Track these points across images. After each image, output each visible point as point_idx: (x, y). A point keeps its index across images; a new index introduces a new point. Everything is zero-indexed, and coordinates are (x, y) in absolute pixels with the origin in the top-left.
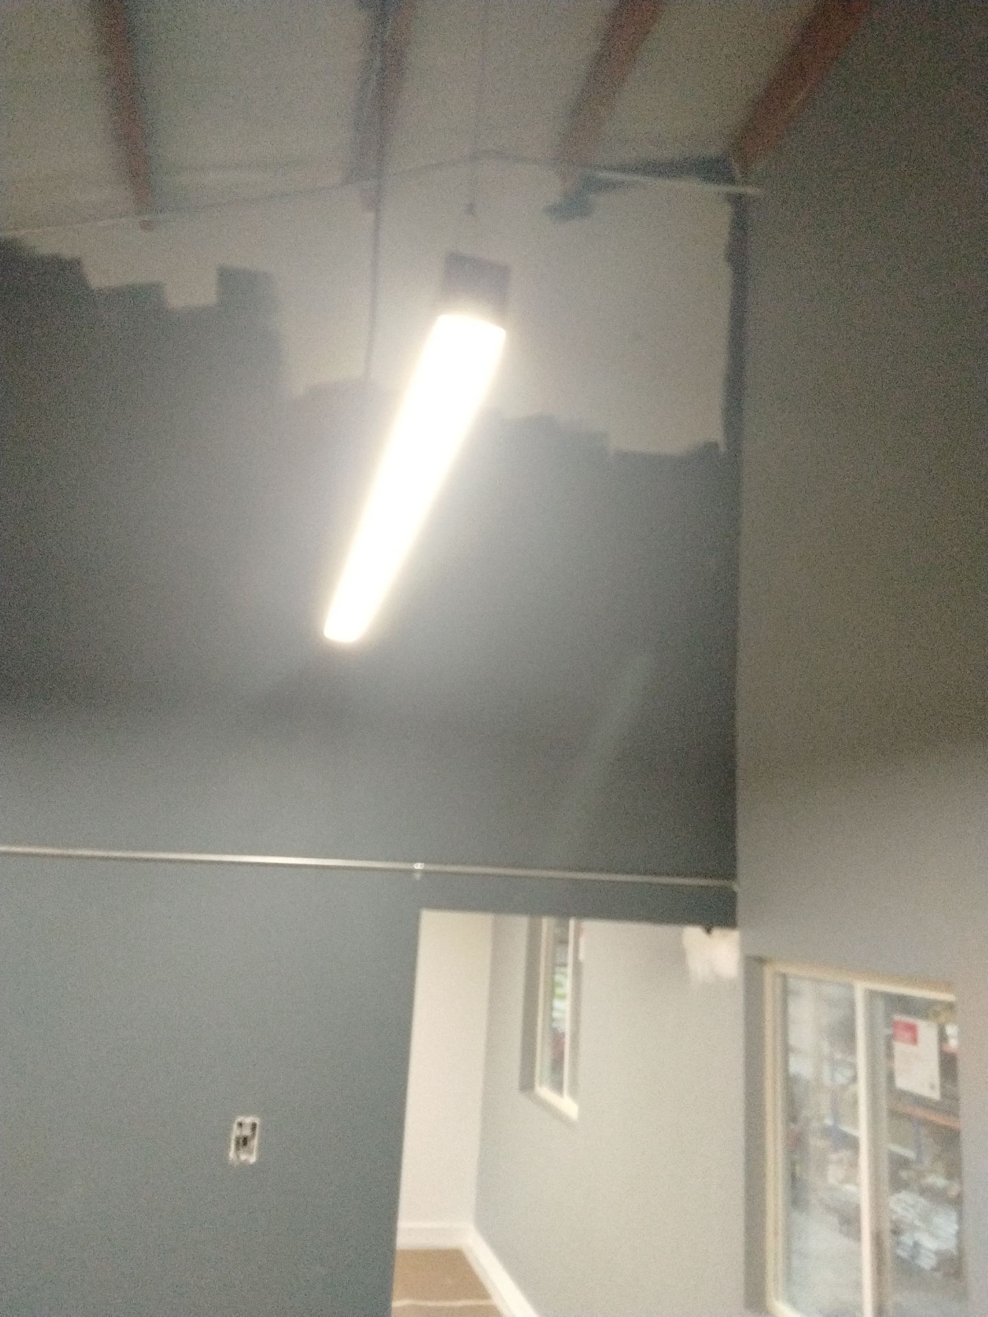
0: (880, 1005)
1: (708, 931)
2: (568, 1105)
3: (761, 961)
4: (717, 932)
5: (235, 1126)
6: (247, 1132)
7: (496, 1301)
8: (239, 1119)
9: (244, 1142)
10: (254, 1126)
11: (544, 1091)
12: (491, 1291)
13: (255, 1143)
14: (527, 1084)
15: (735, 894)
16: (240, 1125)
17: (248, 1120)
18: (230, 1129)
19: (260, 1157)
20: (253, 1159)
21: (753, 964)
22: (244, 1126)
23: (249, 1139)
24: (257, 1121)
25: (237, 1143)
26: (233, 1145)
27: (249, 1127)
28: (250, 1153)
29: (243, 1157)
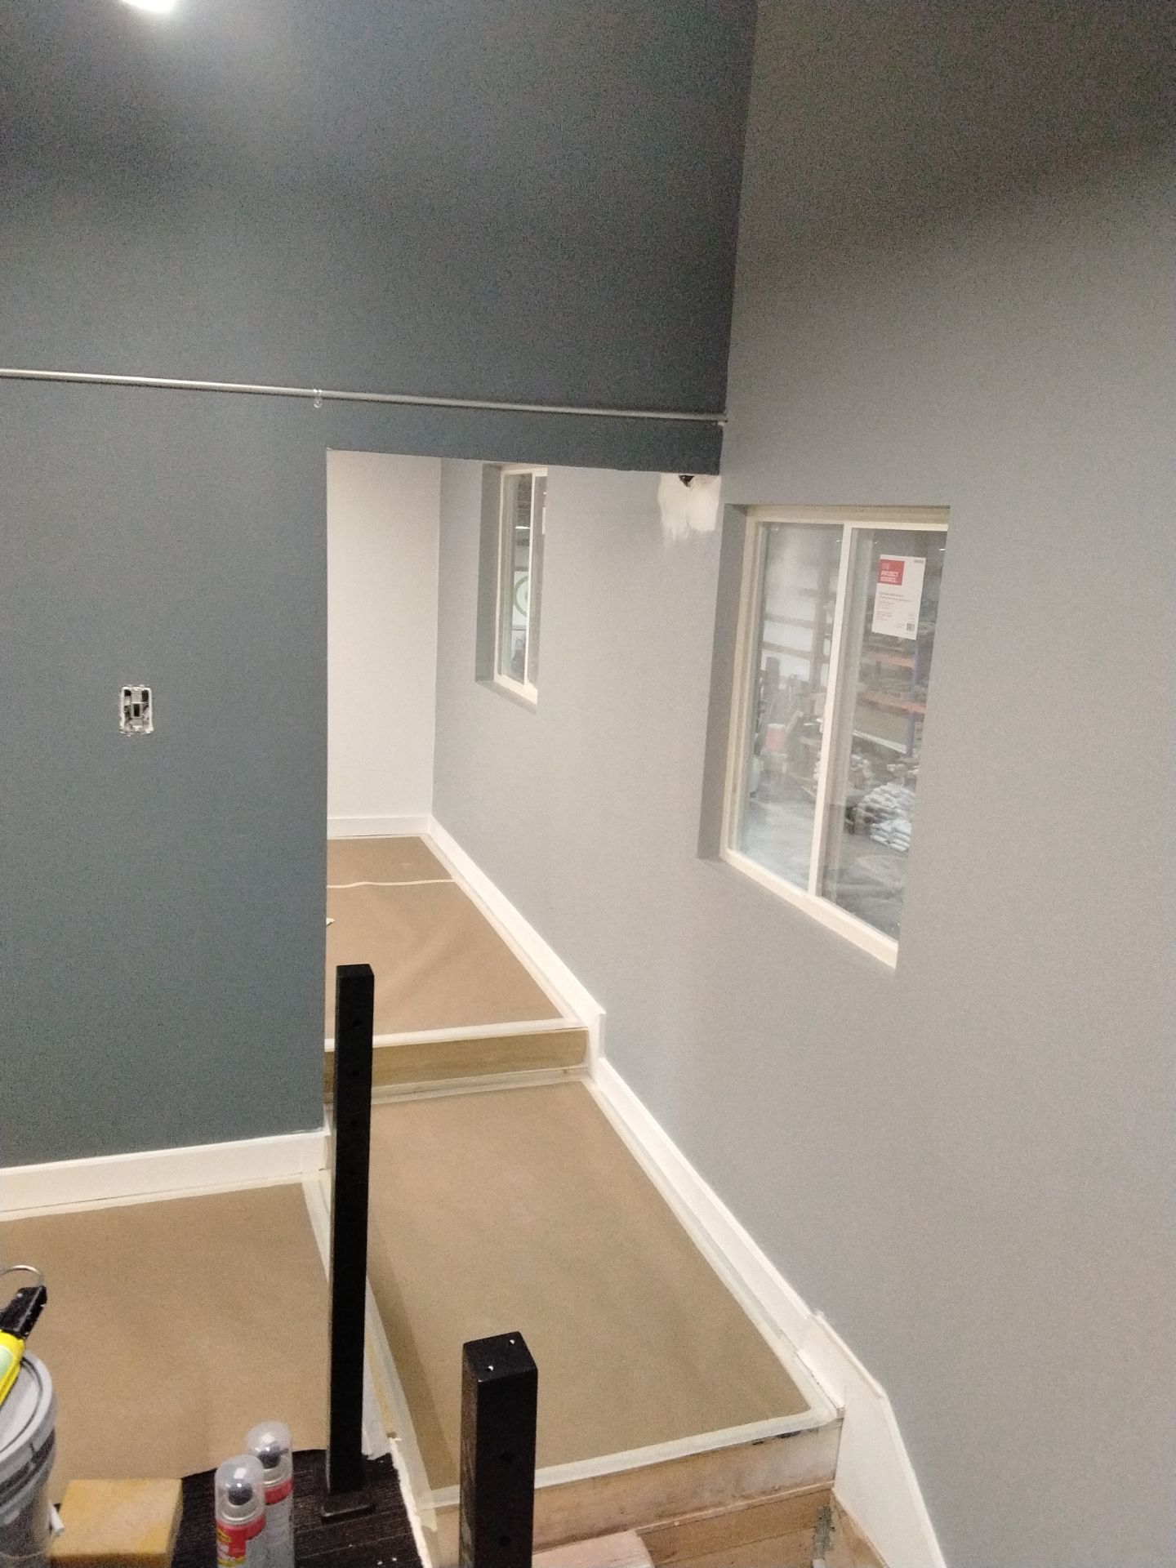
0: (869, 544)
1: (687, 480)
2: (528, 691)
3: (744, 509)
4: (697, 479)
5: (122, 695)
6: (137, 700)
7: (456, 879)
8: (125, 688)
9: (136, 711)
10: (145, 695)
11: (504, 680)
12: (448, 867)
13: (150, 712)
14: (484, 674)
15: (720, 432)
16: (128, 693)
17: (137, 689)
18: (115, 700)
19: (154, 725)
20: (150, 729)
21: (735, 513)
22: (133, 696)
23: (141, 708)
24: (148, 689)
25: (128, 714)
26: (123, 715)
27: (140, 696)
28: (145, 723)
29: (137, 728)
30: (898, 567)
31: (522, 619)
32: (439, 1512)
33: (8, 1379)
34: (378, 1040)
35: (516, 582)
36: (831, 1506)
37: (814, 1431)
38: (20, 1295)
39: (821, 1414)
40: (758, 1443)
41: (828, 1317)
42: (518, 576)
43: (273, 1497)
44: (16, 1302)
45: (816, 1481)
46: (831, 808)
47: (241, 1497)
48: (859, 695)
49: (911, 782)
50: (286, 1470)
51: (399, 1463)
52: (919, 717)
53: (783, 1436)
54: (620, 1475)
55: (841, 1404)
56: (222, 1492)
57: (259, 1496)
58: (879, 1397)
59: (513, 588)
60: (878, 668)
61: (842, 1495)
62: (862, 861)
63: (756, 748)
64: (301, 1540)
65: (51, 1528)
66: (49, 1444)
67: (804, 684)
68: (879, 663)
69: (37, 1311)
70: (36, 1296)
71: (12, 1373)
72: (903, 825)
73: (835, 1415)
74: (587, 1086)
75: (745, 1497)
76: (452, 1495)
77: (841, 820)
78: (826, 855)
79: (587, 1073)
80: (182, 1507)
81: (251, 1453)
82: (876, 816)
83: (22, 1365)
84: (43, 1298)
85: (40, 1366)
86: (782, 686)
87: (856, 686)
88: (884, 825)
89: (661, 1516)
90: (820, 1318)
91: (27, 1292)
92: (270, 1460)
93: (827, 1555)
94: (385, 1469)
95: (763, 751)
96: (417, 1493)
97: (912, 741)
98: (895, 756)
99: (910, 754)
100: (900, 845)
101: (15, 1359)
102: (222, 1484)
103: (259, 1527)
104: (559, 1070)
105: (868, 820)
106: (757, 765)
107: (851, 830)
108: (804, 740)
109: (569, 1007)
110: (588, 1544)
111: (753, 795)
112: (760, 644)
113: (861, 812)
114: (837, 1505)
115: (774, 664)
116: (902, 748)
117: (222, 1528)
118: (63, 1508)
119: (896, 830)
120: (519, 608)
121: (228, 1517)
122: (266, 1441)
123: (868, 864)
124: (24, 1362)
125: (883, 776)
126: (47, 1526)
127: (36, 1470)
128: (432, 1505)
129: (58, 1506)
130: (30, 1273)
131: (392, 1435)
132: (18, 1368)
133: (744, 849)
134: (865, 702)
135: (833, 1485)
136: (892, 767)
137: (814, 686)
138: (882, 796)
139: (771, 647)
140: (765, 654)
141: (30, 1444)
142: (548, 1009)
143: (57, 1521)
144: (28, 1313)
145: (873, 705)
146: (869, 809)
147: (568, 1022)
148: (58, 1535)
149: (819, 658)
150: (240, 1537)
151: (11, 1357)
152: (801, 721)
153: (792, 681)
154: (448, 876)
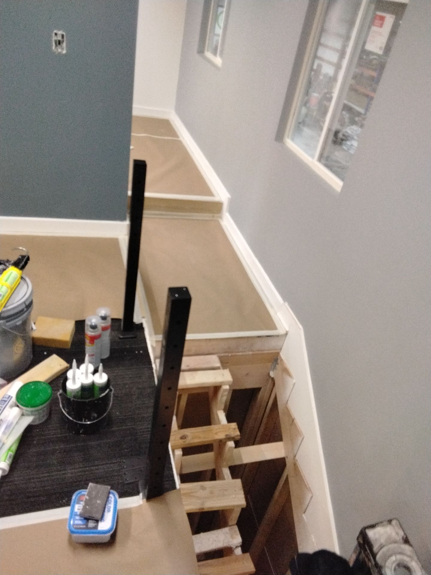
2: (218, 61)
5: (54, 35)
6: (60, 38)
7: (181, 139)
8: (55, 31)
9: (59, 43)
10: (63, 36)
11: (208, 54)
12: (178, 133)
13: (64, 45)
14: (201, 51)
16: (56, 34)
17: (60, 33)
18: (51, 36)
19: (67, 50)
20: (64, 52)
22: (58, 35)
23: (61, 42)
24: (64, 33)
25: (56, 43)
26: (54, 44)
27: (61, 36)
28: (63, 49)
29: (60, 50)
30: (382, 19)
31: (219, 31)
32: (157, 341)
33: (16, 283)
34: (147, 194)
35: (218, 13)
36: (279, 358)
37: (278, 336)
38: (20, 257)
39: (281, 331)
40: (259, 337)
41: (289, 304)
42: (220, 10)
43: (104, 329)
44: (19, 259)
45: (276, 350)
46: (329, 130)
47: (94, 327)
48: (351, 85)
49: (362, 126)
50: (108, 323)
51: (145, 326)
52: (372, 98)
53: (268, 336)
54: (214, 340)
55: (287, 329)
56: (87, 325)
57: (100, 328)
58: (300, 329)
59: (217, 15)
60: (362, 75)
61: (282, 355)
62: (337, 153)
63: (305, 104)
64: (113, 342)
65: (32, 329)
66: (31, 303)
67: (330, 78)
68: (362, 73)
69: (26, 263)
70: (26, 258)
71: (18, 281)
72: (355, 144)
73: (285, 332)
74: (220, 222)
75: (252, 351)
76: (160, 337)
77: (331, 137)
78: (323, 148)
79: (221, 217)
80: (75, 330)
81: (98, 315)
82: (346, 138)
83: (21, 279)
84: (28, 259)
85: (28, 280)
86: (321, 77)
87: (351, 81)
88: (348, 143)
89: (225, 352)
90: (286, 304)
91: (23, 257)
92: (104, 318)
93: (275, 370)
94: (140, 327)
95: (308, 105)
96: (150, 335)
97: (367, 110)
98: (359, 114)
99: (365, 114)
100: (352, 152)
101: (19, 276)
102: (88, 323)
103: (98, 337)
104: (211, 215)
105: (342, 140)
106: (304, 110)
107: (335, 142)
108: (325, 102)
109: (218, 194)
110: (202, 357)
111: (300, 123)
112: (315, 57)
113: (340, 135)
114: (280, 357)
115: (320, 66)
116: (362, 111)
117: (87, 335)
118: (36, 324)
119: (352, 145)
120: (219, 25)
121: (89, 332)
122: (103, 313)
123: (338, 155)
124: (22, 278)
125: (353, 122)
126: (31, 328)
127: (27, 310)
128: (154, 339)
129: (35, 323)
130: (23, 250)
131: (143, 317)
132: (20, 279)
133: (293, 139)
134: (353, 89)
135: (280, 352)
136: (357, 119)
137: (334, 79)
138: (351, 130)
139: (320, 59)
140: (317, 62)
141: (25, 302)
142: (209, 193)
143: (34, 327)
144: (23, 263)
145: (356, 91)
146: (344, 135)
147: (216, 199)
148: (34, 330)
149: (338, 67)
150: (93, 339)
151: (18, 276)
152: (326, 93)
153: (326, 75)
154: (178, 137)
